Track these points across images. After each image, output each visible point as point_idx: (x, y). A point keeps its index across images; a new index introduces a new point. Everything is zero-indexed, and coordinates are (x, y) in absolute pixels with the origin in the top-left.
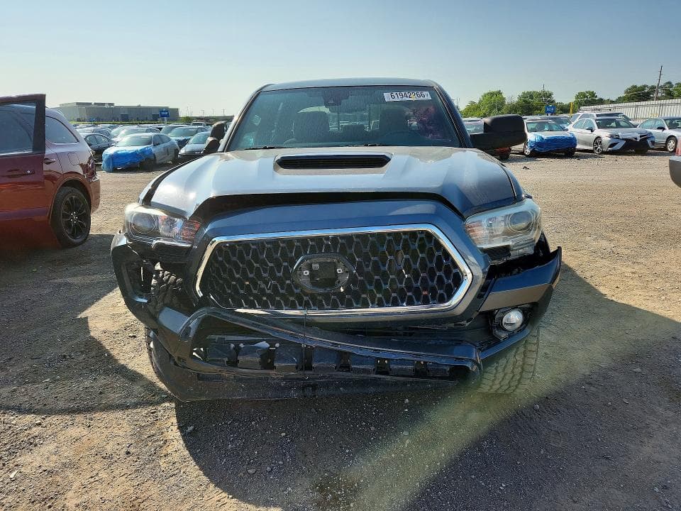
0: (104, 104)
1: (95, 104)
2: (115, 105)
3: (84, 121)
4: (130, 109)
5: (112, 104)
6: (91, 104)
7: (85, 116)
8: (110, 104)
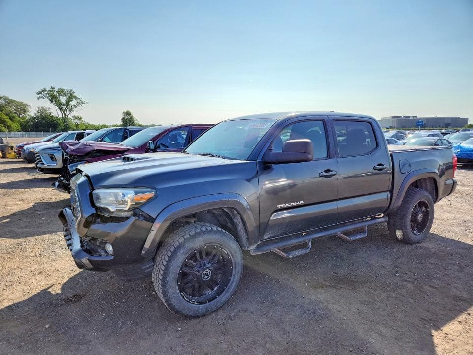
0: (410, 117)
1: (404, 117)
2: (418, 117)
3: (394, 128)
4: (428, 120)
5: (416, 117)
6: (401, 117)
7: (395, 125)
8: (414, 117)
